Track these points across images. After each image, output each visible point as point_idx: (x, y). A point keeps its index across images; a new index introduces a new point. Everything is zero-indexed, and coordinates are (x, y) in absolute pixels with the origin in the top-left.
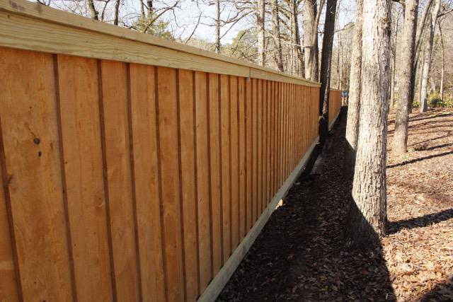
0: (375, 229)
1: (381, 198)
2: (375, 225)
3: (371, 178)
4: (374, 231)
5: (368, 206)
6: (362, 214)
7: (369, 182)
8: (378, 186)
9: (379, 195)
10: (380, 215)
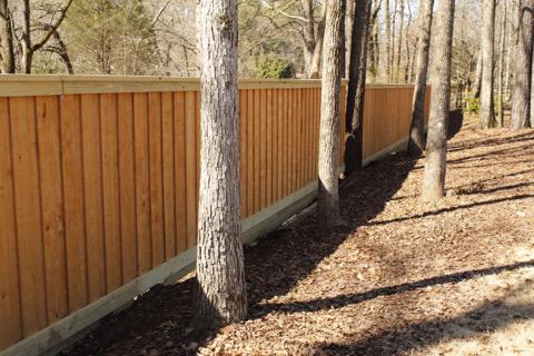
0: (221, 311)
1: (228, 267)
2: (221, 305)
3: (212, 239)
4: (219, 314)
5: (208, 277)
6: (202, 289)
7: (209, 244)
8: (222, 250)
9: (223, 263)
10: (229, 291)
